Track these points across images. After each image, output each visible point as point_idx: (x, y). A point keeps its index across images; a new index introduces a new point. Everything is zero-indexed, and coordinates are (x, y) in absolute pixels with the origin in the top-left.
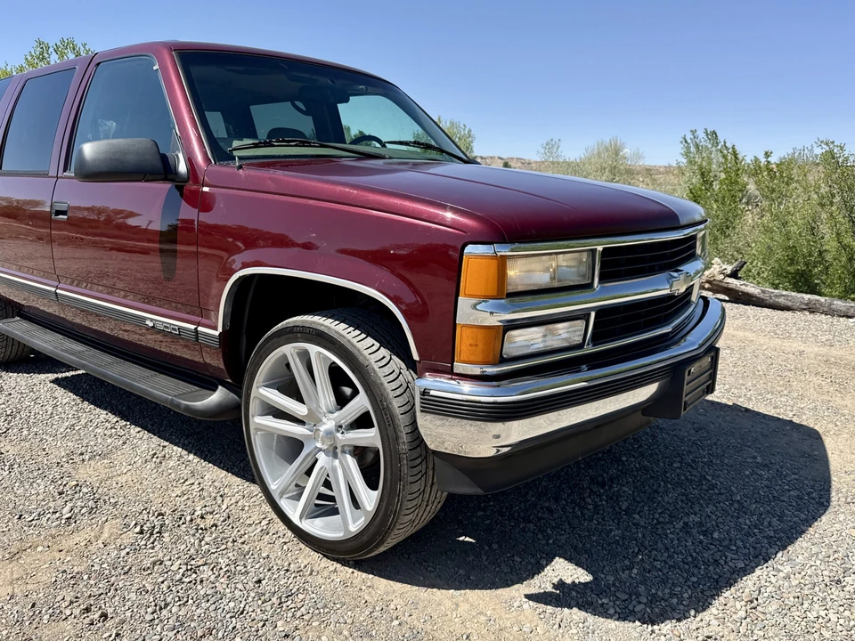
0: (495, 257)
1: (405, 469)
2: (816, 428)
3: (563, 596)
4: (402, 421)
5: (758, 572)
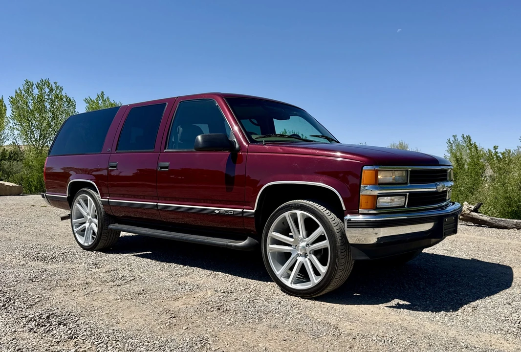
0: (374, 170)
1: (339, 253)
2: (510, 266)
3: (399, 306)
4: (338, 235)
5: (477, 301)
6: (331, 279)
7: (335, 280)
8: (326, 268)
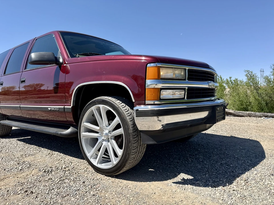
0: (157, 67)
1: (131, 139)
3: (184, 182)
4: (130, 123)
6: (126, 161)
7: (129, 161)
8: (122, 151)
